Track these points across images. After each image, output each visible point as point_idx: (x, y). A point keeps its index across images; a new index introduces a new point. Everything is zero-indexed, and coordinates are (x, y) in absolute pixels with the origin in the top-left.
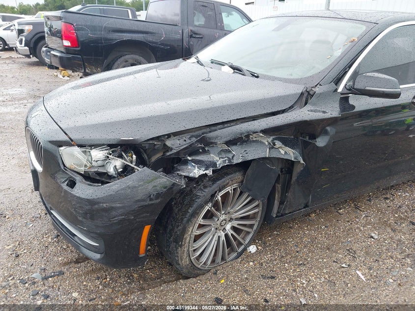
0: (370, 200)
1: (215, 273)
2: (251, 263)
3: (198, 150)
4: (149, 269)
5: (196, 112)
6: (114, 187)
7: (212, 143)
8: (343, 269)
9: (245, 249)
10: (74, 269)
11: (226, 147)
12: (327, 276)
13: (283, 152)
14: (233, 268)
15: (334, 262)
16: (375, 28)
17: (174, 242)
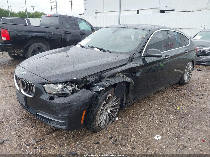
0: (154, 96)
1: (106, 129)
2: (118, 124)
3: (98, 81)
4: (80, 132)
5: (95, 67)
6: (72, 97)
7: (104, 78)
8: (151, 121)
9: (114, 119)
10: (49, 137)
11: (108, 79)
12: (146, 124)
13: (127, 79)
14: (112, 126)
15: (147, 119)
16: (150, 32)
17: (92, 117)
